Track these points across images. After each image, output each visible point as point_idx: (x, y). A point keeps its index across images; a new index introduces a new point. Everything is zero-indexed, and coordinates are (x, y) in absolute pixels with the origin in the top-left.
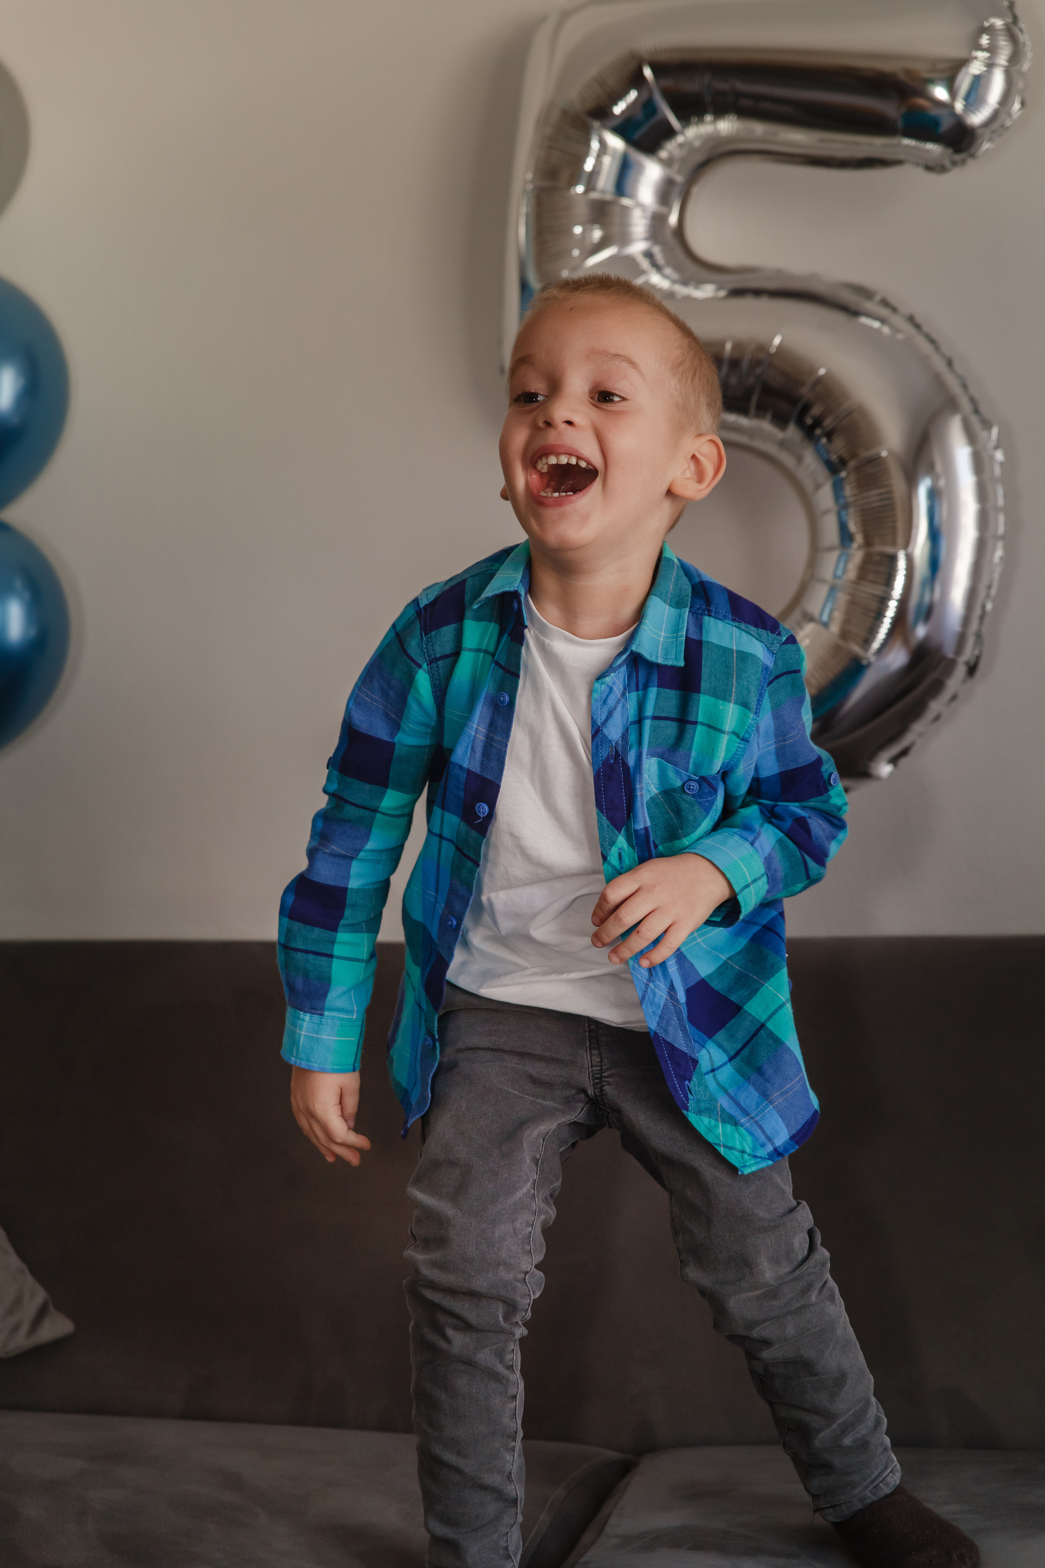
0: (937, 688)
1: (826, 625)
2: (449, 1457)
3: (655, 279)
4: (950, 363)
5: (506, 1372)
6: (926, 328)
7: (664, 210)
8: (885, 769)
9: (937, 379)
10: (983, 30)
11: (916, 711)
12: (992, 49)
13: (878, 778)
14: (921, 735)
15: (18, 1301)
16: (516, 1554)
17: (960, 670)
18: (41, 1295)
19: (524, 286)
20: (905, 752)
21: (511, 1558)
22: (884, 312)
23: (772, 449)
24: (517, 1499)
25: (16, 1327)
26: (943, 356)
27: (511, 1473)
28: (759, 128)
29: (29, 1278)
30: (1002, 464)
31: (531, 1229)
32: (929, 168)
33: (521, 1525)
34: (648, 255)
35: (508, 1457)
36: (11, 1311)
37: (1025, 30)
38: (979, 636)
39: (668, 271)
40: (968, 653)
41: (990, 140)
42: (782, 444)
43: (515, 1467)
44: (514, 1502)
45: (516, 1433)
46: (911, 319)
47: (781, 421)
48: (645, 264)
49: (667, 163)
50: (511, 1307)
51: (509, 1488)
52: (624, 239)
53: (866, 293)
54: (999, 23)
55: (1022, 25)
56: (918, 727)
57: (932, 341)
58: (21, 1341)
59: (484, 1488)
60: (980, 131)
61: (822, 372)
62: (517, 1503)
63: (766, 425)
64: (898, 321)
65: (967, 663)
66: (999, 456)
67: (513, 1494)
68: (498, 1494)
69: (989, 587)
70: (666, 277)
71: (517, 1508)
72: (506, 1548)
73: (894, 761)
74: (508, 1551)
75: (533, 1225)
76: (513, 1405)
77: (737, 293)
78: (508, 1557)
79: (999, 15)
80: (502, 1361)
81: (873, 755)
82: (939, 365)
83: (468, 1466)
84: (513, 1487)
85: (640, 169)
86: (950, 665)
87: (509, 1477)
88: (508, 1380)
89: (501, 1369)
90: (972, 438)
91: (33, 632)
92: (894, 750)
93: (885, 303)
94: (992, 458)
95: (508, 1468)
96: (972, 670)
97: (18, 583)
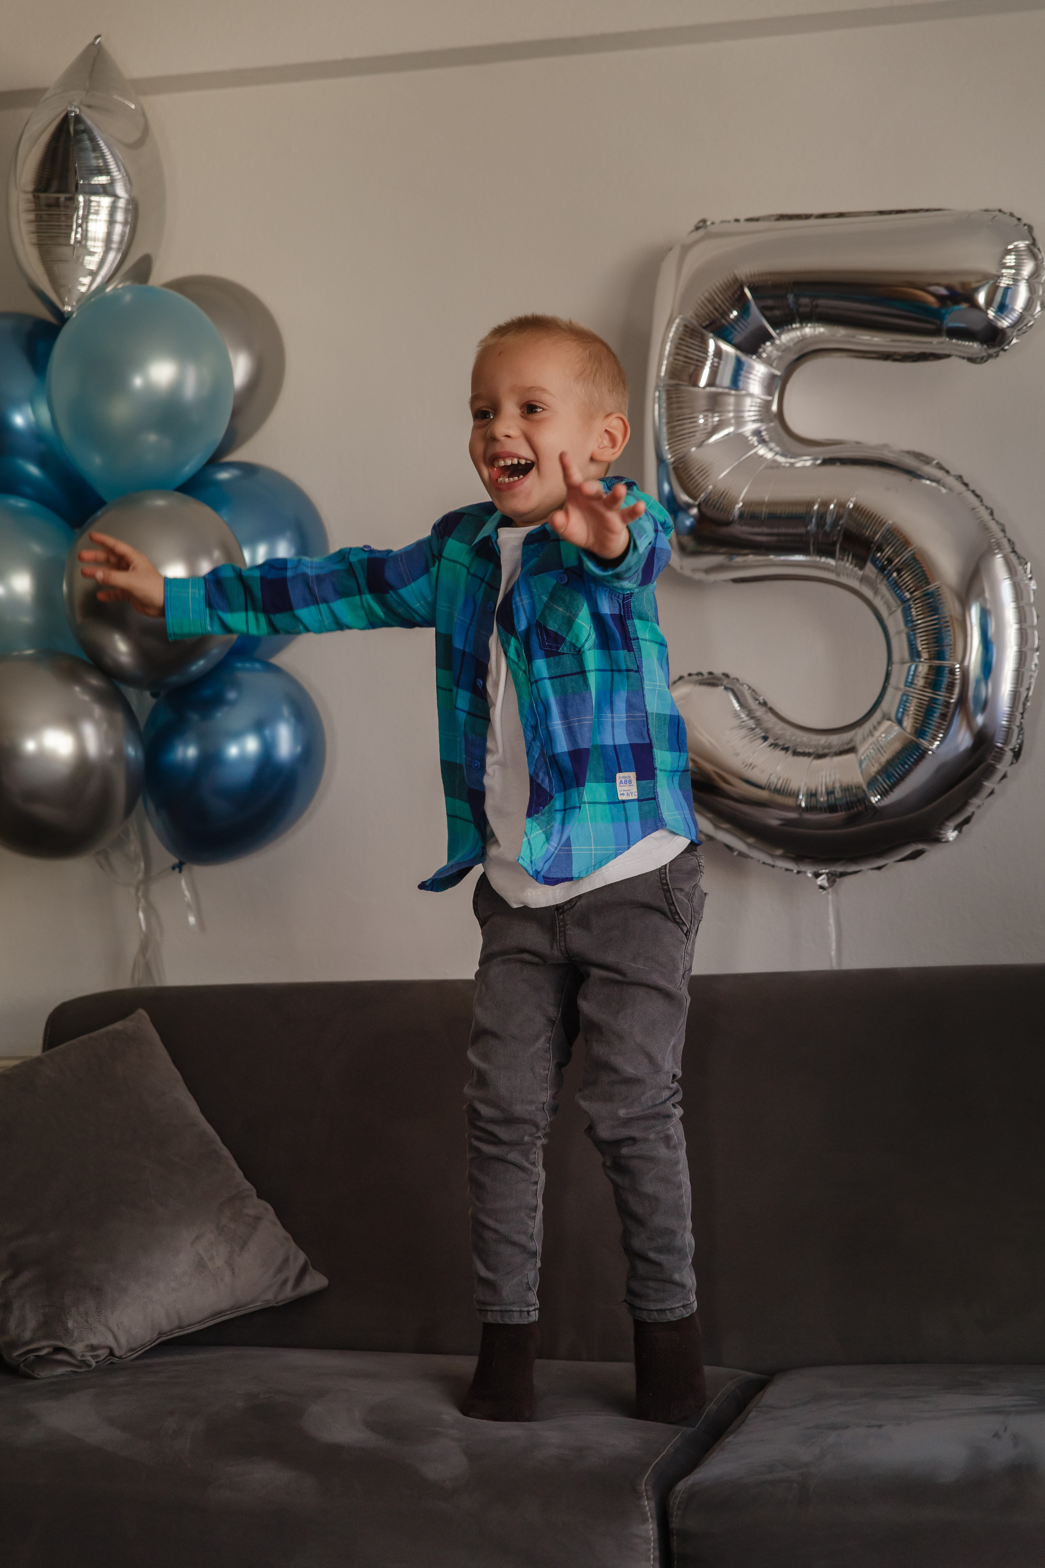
0: (990, 771)
1: (900, 722)
2: (490, 1222)
3: (762, 451)
4: (992, 514)
5: (531, 1167)
6: (972, 487)
7: (770, 398)
8: (952, 835)
9: (985, 528)
10: (1008, 252)
11: (975, 789)
12: (1018, 267)
13: (947, 842)
14: (979, 807)
15: (286, 1261)
16: (535, 1287)
17: (1009, 756)
18: (302, 1257)
19: (660, 460)
20: (967, 821)
21: (531, 1289)
22: (939, 474)
23: (855, 584)
24: (536, 1252)
25: (285, 1282)
26: (987, 508)
27: (533, 1234)
28: (841, 332)
29: (293, 1245)
30: (1035, 591)
31: (547, 1072)
32: (971, 360)
33: (540, 1269)
34: (757, 433)
35: (530, 1223)
36: (280, 1270)
37: (1041, 249)
38: (1021, 728)
39: (772, 445)
40: (1014, 742)
41: (1017, 336)
42: (863, 580)
43: (536, 1230)
44: (535, 1254)
45: (537, 1207)
46: (960, 478)
47: (860, 562)
48: (754, 440)
49: (768, 362)
50: (536, 1125)
51: (531, 1244)
52: (739, 421)
53: (926, 459)
54: (1022, 245)
55: (1040, 245)
56: (976, 801)
57: (978, 496)
58: (289, 1293)
59: (514, 1244)
60: (1009, 332)
61: (890, 522)
62: (536, 1255)
63: (848, 565)
64: (951, 481)
65: (1012, 750)
66: (1033, 585)
67: (534, 1249)
68: (523, 1248)
69: (1028, 689)
70: (771, 450)
71: (536, 1258)
72: (528, 1283)
73: (959, 828)
74: (529, 1284)
75: (549, 1068)
76: (535, 1188)
77: (828, 462)
78: (530, 1289)
79: (1024, 239)
80: (527, 1160)
81: (941, 825)
82: (984, 514)
83: (503, 1228)
84: (534, 1244)
85: (751, 367)
86: (1001, 753)
87: (531, 1237)
88: (532, 1172)
89: (526, 1164)
90: (1012, 572)
91: (299, 749)
92: (960, 819)
93: (940, 467)
94: (1028, 586)
95: (530, 1230)
96: (1017, 754)
97: (286, 711)
